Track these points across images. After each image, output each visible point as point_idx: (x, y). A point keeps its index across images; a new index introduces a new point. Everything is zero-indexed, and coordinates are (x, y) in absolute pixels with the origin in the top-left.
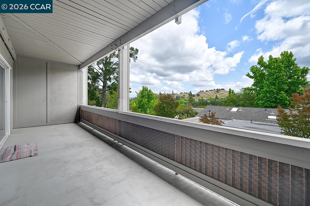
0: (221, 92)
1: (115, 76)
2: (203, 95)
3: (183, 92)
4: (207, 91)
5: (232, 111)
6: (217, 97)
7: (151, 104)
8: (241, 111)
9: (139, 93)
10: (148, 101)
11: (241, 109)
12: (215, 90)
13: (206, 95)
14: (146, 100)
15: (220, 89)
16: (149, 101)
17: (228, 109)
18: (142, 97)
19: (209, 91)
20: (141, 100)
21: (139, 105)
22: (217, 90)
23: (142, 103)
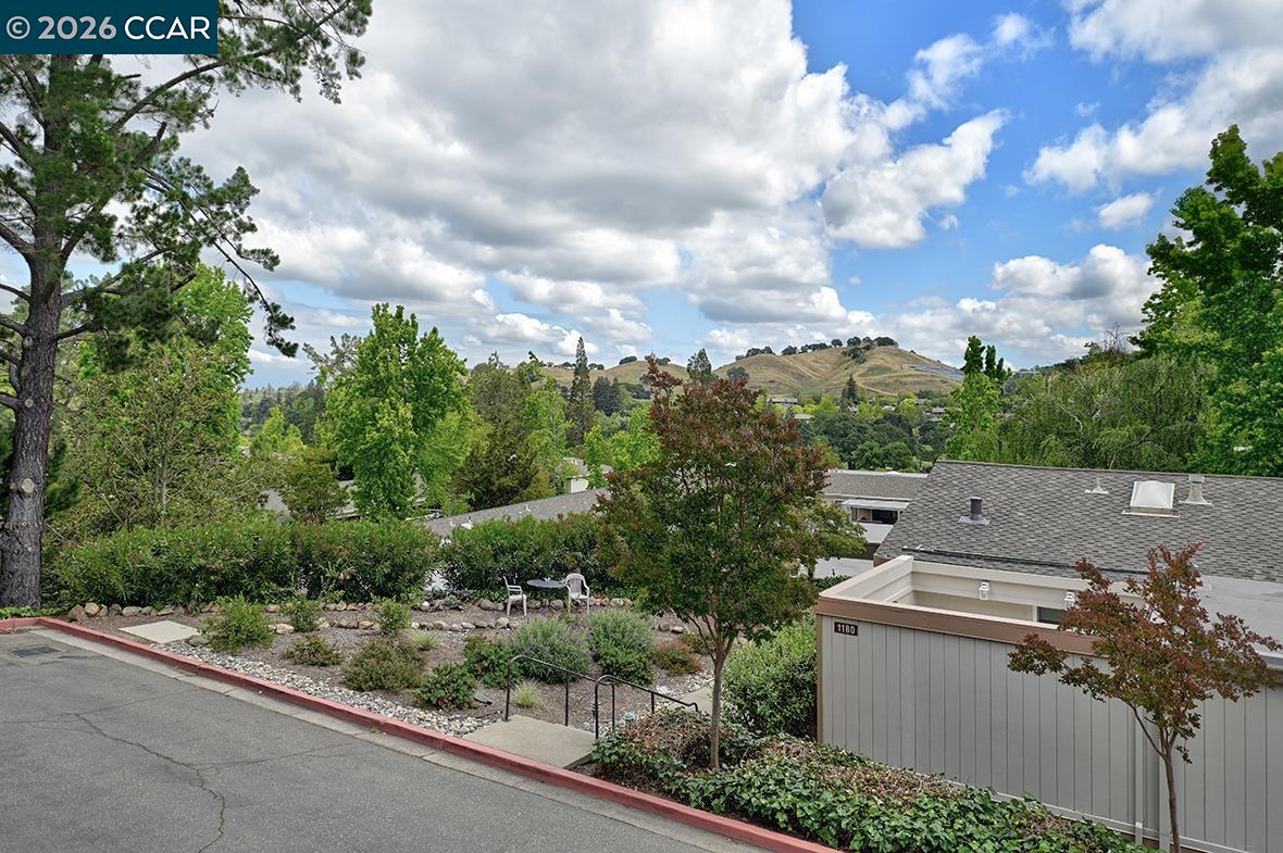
0: (879, 357)
1: (146, 210)
2: (771, 374)
3: (641, 358)
4: (790, 351)
5: (1139, 509)
6: (851, 392)
7: (439, 442)
8: (1204, 502)
9: (334, 357)
10: (423, 423)
11: (1201, 490)
12: (837, 343)
13: (786, 378)
14: (406, 411)
15: (867, 340)
16: (427, 422)
17: (1098, 490)
18: (369, 386)
19: (804, 350)
20: (360, 409)
21: (350, 449)
22: (849, 342)
23: (376, 435)
